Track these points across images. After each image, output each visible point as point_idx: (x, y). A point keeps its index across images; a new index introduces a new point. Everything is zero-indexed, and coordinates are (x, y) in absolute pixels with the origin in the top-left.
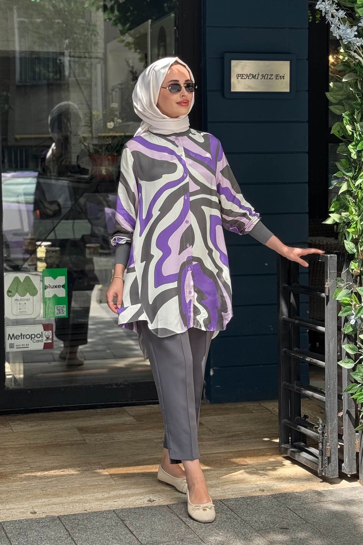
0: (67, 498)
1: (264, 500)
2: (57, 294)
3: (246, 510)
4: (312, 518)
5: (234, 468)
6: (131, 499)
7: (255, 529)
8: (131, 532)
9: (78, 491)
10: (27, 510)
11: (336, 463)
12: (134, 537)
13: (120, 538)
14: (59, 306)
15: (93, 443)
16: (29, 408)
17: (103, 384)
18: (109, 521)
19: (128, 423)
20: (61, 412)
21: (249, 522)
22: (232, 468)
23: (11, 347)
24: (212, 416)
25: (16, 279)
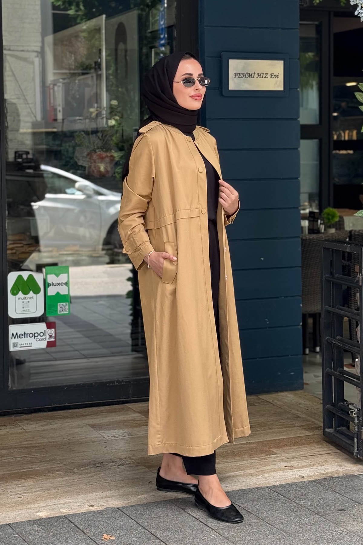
1: (309, 485)
3: (296, 495)
9: (124, 484)
10: (83, 503)
14: (61, 303)
15: (113, 439)
16: (31, 408)
17: (105, 381)
21: (306, 506)
23: (15, 347)
25: (20, 277)
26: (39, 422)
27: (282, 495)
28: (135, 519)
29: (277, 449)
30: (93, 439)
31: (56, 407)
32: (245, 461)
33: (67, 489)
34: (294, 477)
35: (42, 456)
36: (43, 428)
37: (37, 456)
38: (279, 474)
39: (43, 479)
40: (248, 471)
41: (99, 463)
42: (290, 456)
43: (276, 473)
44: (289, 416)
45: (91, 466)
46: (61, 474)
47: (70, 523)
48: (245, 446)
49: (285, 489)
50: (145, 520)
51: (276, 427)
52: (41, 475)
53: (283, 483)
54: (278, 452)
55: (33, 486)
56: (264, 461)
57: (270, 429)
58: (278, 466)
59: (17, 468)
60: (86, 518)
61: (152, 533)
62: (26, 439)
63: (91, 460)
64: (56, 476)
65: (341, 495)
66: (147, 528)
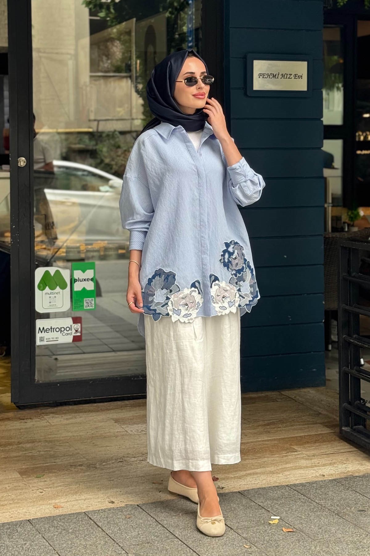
1: (329, 484)
2: (85, 287)
7: (334, 512)
10: (103, 500)
14: (87, 299)
16: (57, 402)
17: (130, 375)
20: (91, 405)
21: (326, 506)
23: (41, 341)
25: (47, 273)
26: (65, 416)
27: (302, 495)
28: (155, 517)
29: (298, 447)
30: (116, 434)
31: (81, 400)
32: (266, 459)
33: (89, 484)
34: (315, 475)
35: (66, 450)
36: (68, 422)
37: (60, 450)
38: (299, 472)
39: (65, 474)
40: (268, 469)
41: (121, 458)
42: (312, 454)
43: (297, 471)
44: (312, 412)
45: (113, 461)
46: (82, 469)
47: (90, 520)
48: (267, 443)
49: (305, 488)
50: (165, 517)
51: (298, 424)
52: (64, 470)
53: (303, 481)
54: (299, 449)
55: (54, 481)
56: (285, 458)
57: (292, 426)
58: (299, 464)
59: (40, 462)
60: (106, 515)
61: (170, 532)
62: (51, 432)
63: (113, 455)
64: (78, 471)
65: (362, 495)
66: (165, 527)
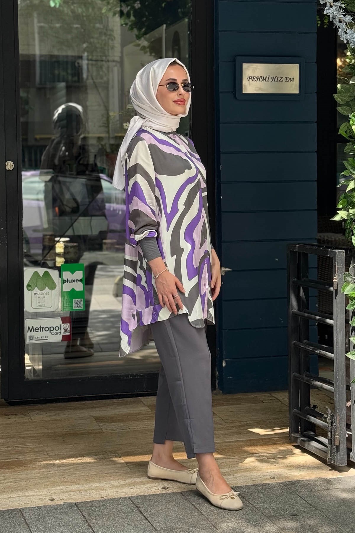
0: (85, 485)
1: (275, 487)
2: (74, 288)
3: (257, 497)
4: (321, 505)
5: (246, 456)
6: (146, 487)
7: (266, 516)
8: (146, 518)
9: (95, 479)
10: (45, 497)
11: (345, 452)
12: (149, 523)
13: (135, 524)
14: (77, 299)
15: (109, 432)
16: (47, 399)
17: (119, 375)
18: (125, 508)
19: (144, 413)
20: (79, 402)
21: (261, 509)
22: (245, 456)
23: (31, 340)
24: (224, 406)
25: (36, 273)
26: (49, 413)
28: (86, 516)
30: (90, 431)
31: (71, 398)
34: (265, 478)
47: (22, 516)
48: (233, 444)
49: (249, 491)
50: (95, 516)
52: (22, 466)
53: (250, 484)
55: (7, 477)
60: (39, 513)
66: (92, 525)
